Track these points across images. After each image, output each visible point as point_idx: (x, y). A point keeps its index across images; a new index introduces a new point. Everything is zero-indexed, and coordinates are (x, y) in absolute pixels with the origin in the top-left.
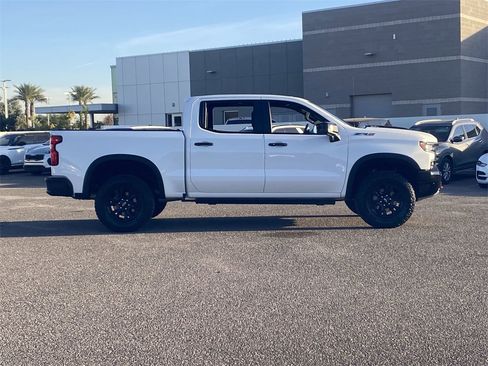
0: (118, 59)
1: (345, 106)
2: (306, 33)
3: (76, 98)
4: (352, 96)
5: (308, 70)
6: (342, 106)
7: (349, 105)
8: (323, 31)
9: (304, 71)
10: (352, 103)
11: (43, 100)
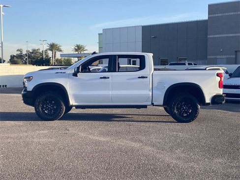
0: (103, 30)
1: (232, 56)
2: (211, 16)
3: (76, 50)
4: (236, 51)
5: (211, 36)
6: (230, 56)
7: (234, 56)
8: (220, 15)
9: (208, 37)
10: (236, 55)
11: (61, 51)
